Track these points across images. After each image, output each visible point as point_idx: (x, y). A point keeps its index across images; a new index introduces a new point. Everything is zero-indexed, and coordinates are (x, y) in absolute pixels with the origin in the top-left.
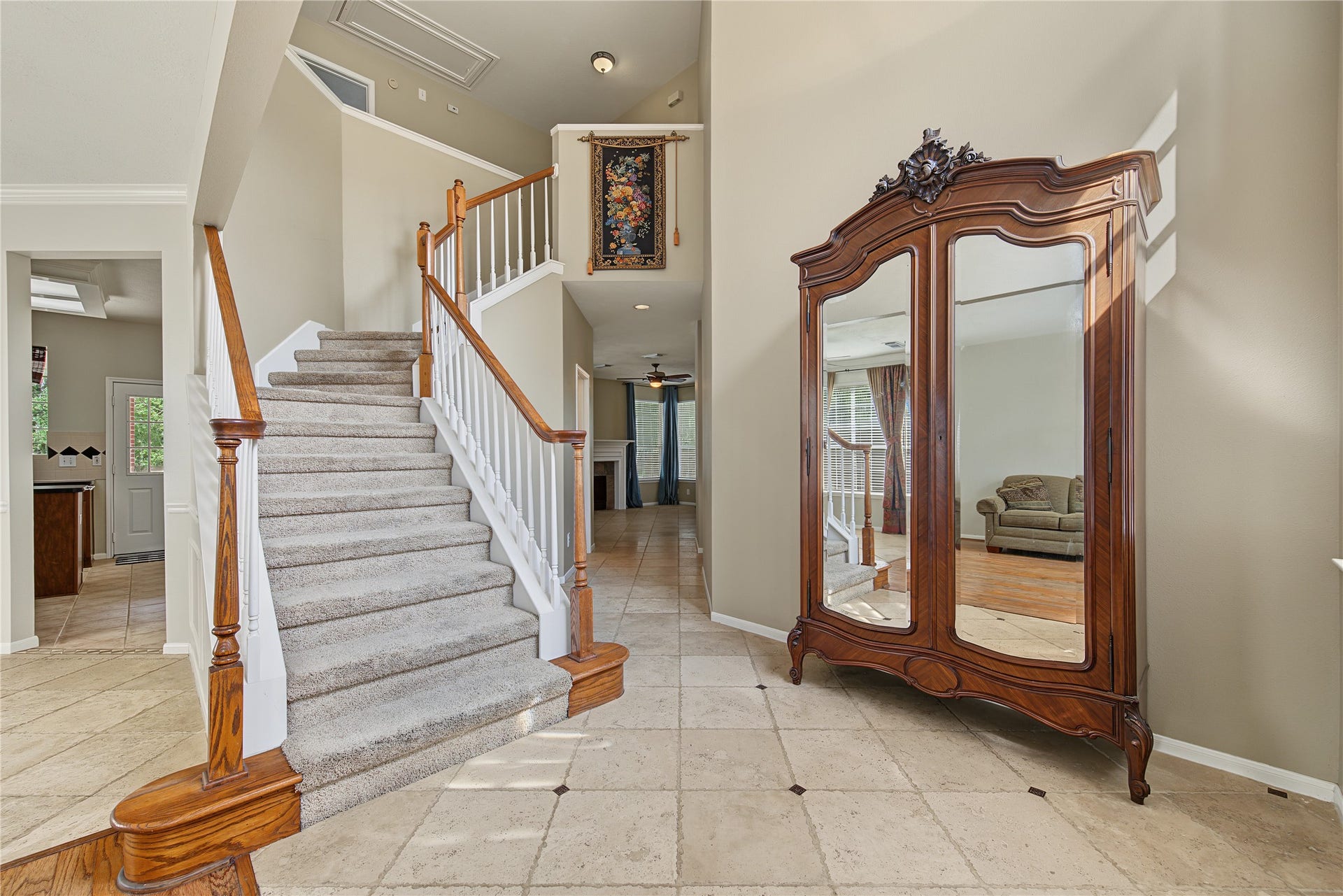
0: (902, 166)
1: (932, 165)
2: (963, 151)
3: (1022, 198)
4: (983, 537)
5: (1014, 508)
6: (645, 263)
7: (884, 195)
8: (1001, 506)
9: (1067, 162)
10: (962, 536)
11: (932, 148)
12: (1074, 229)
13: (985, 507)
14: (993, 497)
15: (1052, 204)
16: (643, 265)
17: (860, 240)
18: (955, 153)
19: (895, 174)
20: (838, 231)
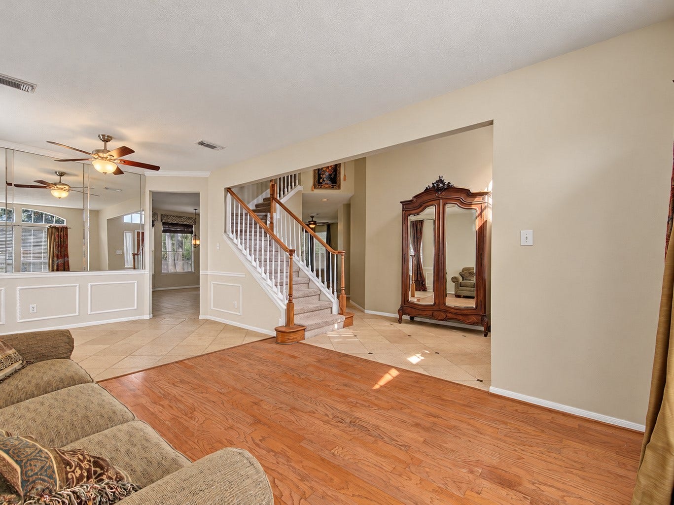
0: (433, 184)
1: (441, 185)
2: (449, 183)
3: (462, 197)
4: (454, 293)
5: (466, 280)
6: (333, 187)
7: (427, 190)
8: (461, 279)
9: (472, 191)
10: (448, 292)
11: (441, 181)
12: (473, 207)
13: (454, 279)
14: (457, 275)
15: (469, 200)
16: (333, 188)
17: (420, 201)
18: (447, 183)
19: (431, 186)
20: (415, 197)
